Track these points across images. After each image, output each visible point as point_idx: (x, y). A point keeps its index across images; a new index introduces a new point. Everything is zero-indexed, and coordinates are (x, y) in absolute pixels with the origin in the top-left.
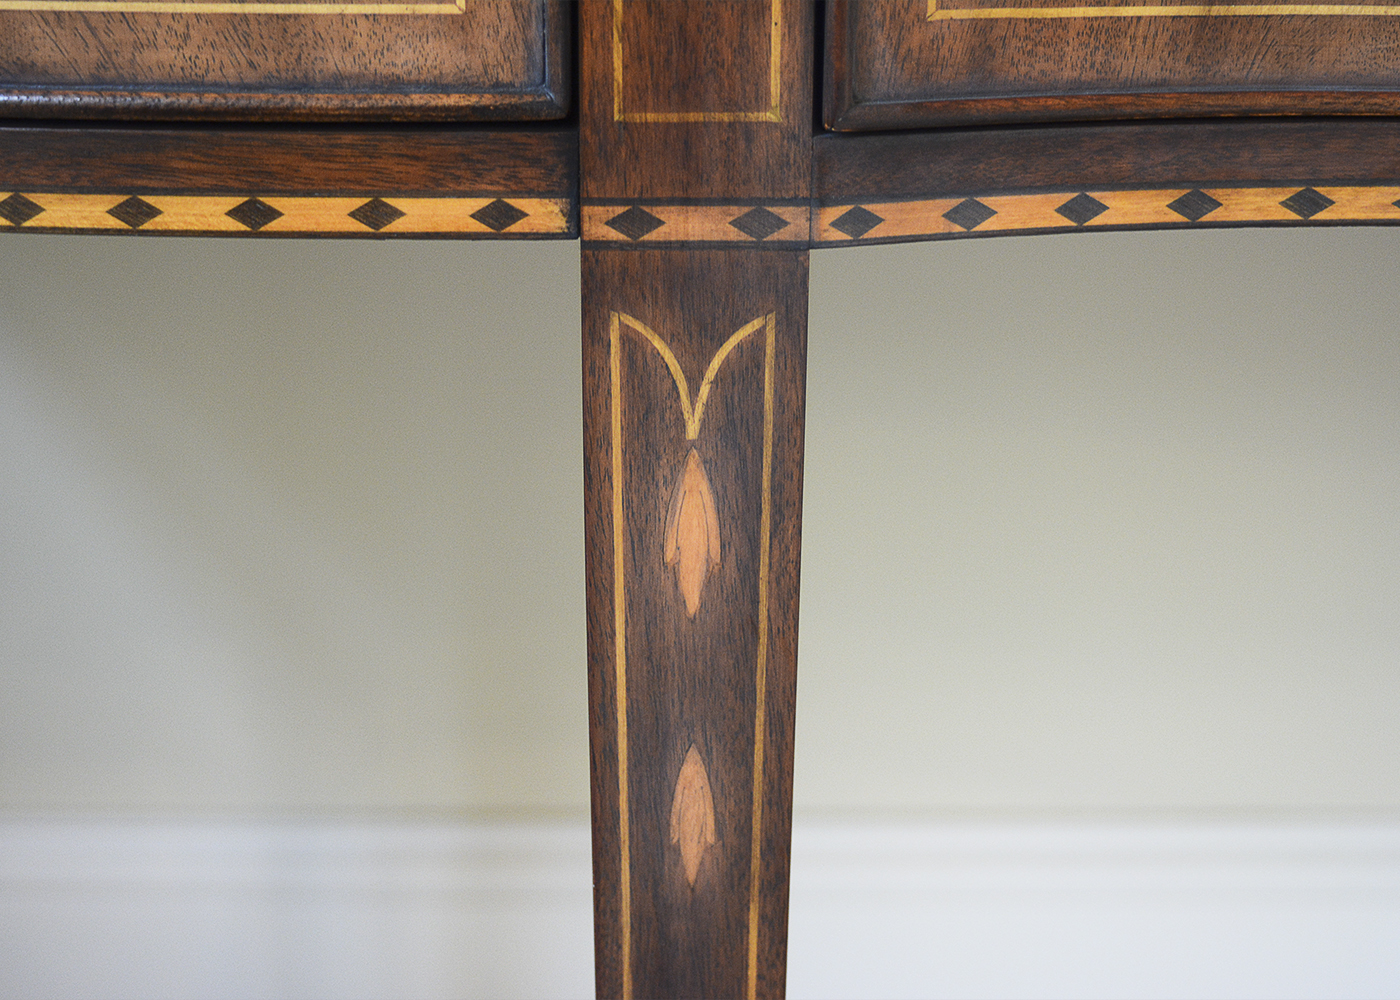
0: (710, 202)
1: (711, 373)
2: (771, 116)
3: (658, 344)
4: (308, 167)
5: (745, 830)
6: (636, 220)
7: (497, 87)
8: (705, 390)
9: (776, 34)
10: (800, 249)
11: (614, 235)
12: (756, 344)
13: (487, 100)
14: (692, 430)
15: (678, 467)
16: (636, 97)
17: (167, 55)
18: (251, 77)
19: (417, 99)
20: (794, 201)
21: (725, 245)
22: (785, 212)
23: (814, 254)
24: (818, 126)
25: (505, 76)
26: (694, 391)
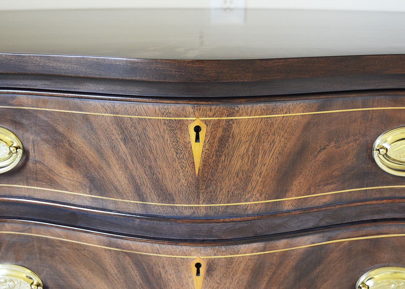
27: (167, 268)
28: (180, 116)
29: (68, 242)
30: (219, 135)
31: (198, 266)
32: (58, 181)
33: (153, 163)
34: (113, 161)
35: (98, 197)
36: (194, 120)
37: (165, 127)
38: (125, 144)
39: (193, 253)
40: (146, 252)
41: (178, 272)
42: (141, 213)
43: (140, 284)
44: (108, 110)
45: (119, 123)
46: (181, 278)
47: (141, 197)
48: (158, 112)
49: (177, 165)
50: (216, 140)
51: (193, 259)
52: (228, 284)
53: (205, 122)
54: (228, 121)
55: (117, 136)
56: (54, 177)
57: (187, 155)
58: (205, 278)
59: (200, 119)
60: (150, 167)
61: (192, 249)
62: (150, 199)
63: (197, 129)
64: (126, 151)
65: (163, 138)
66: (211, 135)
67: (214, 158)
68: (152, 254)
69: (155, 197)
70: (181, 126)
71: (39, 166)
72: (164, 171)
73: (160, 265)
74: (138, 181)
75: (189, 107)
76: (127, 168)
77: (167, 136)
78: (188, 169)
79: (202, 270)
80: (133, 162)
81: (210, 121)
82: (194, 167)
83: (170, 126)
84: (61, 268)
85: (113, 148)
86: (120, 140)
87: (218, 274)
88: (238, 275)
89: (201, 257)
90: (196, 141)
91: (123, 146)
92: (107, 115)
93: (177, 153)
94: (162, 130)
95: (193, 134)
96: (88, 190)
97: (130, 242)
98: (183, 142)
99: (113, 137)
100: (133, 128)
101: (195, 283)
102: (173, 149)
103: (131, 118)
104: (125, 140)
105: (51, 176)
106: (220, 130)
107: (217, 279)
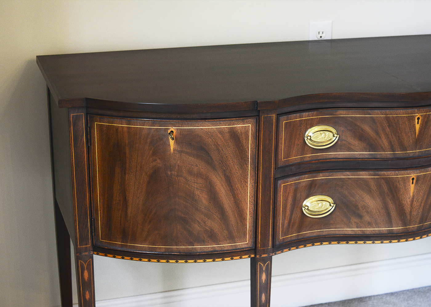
0: (265, 254)
1: (266, 265)
2: (270, 247)
3: (262, 264)
4: (236, 255)
5: (267, 298)
6: (261, 256)
7: (250, 248)
8: (265, 267)
9: (270, 242)
10: (272, 256)
11: (259, 257)
12: (269, 263)
13: (249, 249)
14: (264, 270)
15: (263, 273)
16: (260, 248)
17: (226, 248)
18: (232, 249)
19: (245, 249)
20: (271, 253)
21: (267, 257)
22: (270, 254)
23: (273, 256)
24: (273, 248)
25: (250, 247)
26: (264, 266)
27: (400, 182)
28: (413, 114)
29: (352, 178)
30: (425, 120)
31: (413, 179)
32: (353, 148)
33: (400, 135)
34: (383, 135)
35: (372, 153)
36: (417, 115)
37: (406, 119)
38: (389, 128)
39: (411, 174)
40: (392, 176)
41: (405, 183)
42: (392, 157)
43: (387, 192)
44: (383, 114)
45: (387, 119)
46: (405, 186)
47: (393, 149)
48: (404, 113)
49: (410, 134)
50: (425, 122)
51: (411, 176)
52: (423, 187)
53: (421, 115)
54: (429, 114)
55: (386, 124)
56: (351, 147)
57: (414, 130)
58: (415, 185)
59: (420, 114)
60: (399, 136)
61: (411, 171)
62: (397, 151)
63: (418, 118)
64: (389, 130)
65: (405, 123)
66: (423, 120)
67: (423, 130)
68: (394, 177)
69: (399, 149)
70: (413, 118)
71: (344, 142)
72: (404, 137)
73: (397, 181)
74: (393, 143)
75: (416, 110)
76: (388, 138)
77: (407, 123)
78: (413, 136)
79: (414, 181)
80: (391, 135)
81: (423, 115)
82: (416, 135)
83: (408, 119)
84: (346, 192)
85: (384, 130)
86: (386, 126)
87: (420, 182)
88: (427, 182)
89: (415, 175)
90: (417, 124)
91: (388, 129)
92: (382, 116)
93: (410, 129)
94: (405, 120)
95: (416, 121)
96: (368, 150)
97: (385, 172)
98: (412, 124)
99: (384, 125)
100: (393, 121)
101: (411, 188)
102: (408, 128)
103: (393, 117)
104: (389, 126)
105: (350, 146)
106: (426, 118)
107: (419, 185)
